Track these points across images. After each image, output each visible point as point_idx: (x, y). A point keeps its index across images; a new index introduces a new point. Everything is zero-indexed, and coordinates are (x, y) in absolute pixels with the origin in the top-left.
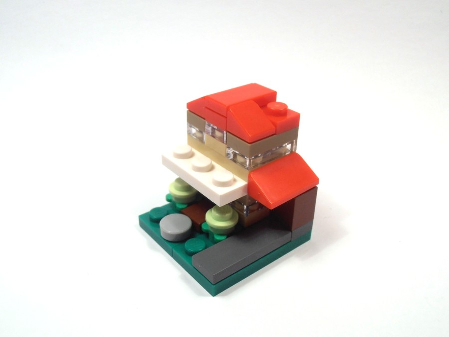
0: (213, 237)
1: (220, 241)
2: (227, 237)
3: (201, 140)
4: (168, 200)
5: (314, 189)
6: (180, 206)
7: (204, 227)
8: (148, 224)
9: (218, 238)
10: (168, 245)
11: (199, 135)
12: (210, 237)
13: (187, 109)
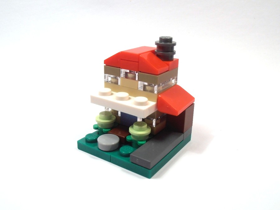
0: (137, 144)
1: (142, 145)
2: (147, 142)
3: (117, 83)
4: (95, 128)
5: (193, 105)
6: (105, 130)
7: (128, 138)
8: (84, 143)
9: (140, 143)
10: (106, 153)
11: (114, 80)
12: (134, 144)
13: (105, 65)
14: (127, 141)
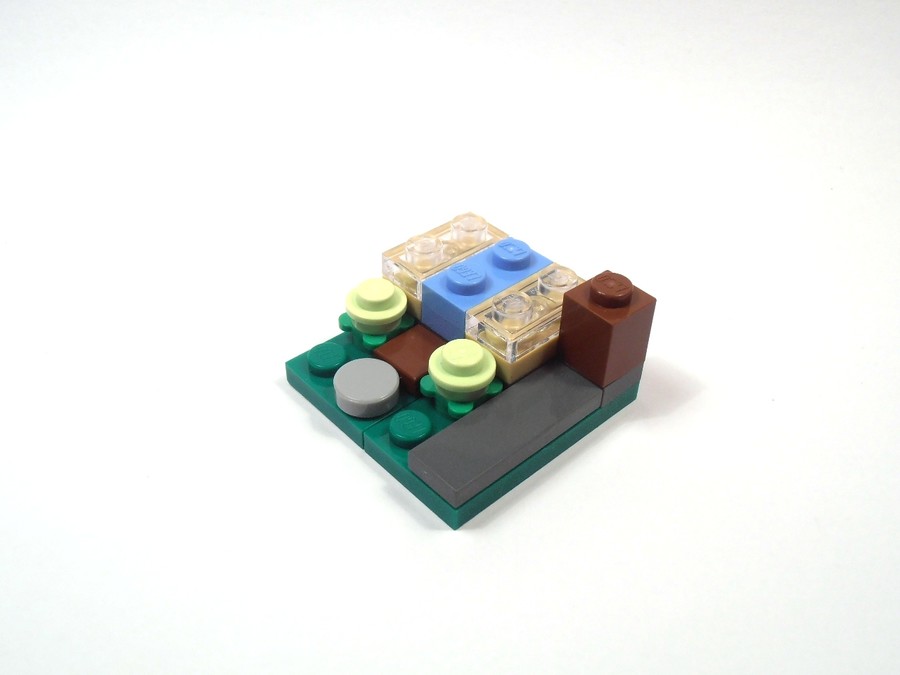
0: (446, 408)
1: (460, 416)
2: (474, 408)
4: (343, 328)
6: (370, 341)
7: (425, 385)
8: (306, 380)
9: (456, 409)
10: (353, 424)
12: (439, 407)
14: (422, 391)
